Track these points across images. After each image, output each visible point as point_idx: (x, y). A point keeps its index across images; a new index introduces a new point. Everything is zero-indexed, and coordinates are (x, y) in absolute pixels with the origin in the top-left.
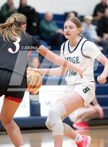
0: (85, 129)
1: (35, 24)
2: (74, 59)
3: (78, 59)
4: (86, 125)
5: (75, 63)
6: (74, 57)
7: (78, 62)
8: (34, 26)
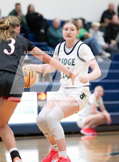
0: (93, 135)
1: (43, 31)
2: (70, 61)
3: (74, 61)
4: (93, 131)
5: (70, 65)
6: (70, 59)
7: (74, 64)
8: (42, 33)
